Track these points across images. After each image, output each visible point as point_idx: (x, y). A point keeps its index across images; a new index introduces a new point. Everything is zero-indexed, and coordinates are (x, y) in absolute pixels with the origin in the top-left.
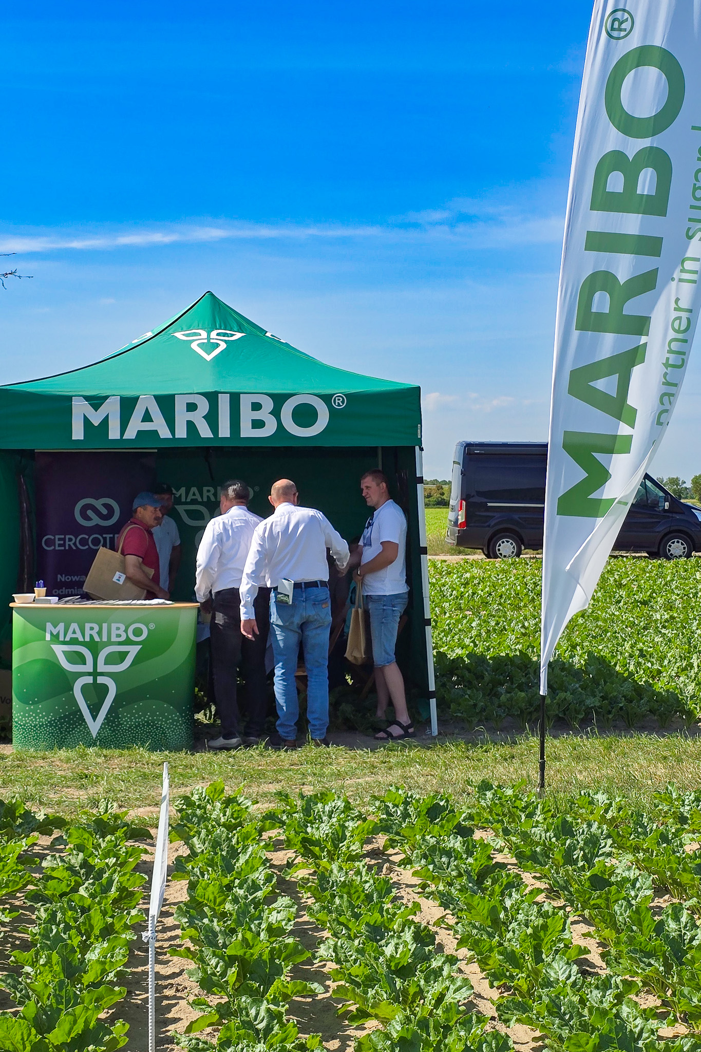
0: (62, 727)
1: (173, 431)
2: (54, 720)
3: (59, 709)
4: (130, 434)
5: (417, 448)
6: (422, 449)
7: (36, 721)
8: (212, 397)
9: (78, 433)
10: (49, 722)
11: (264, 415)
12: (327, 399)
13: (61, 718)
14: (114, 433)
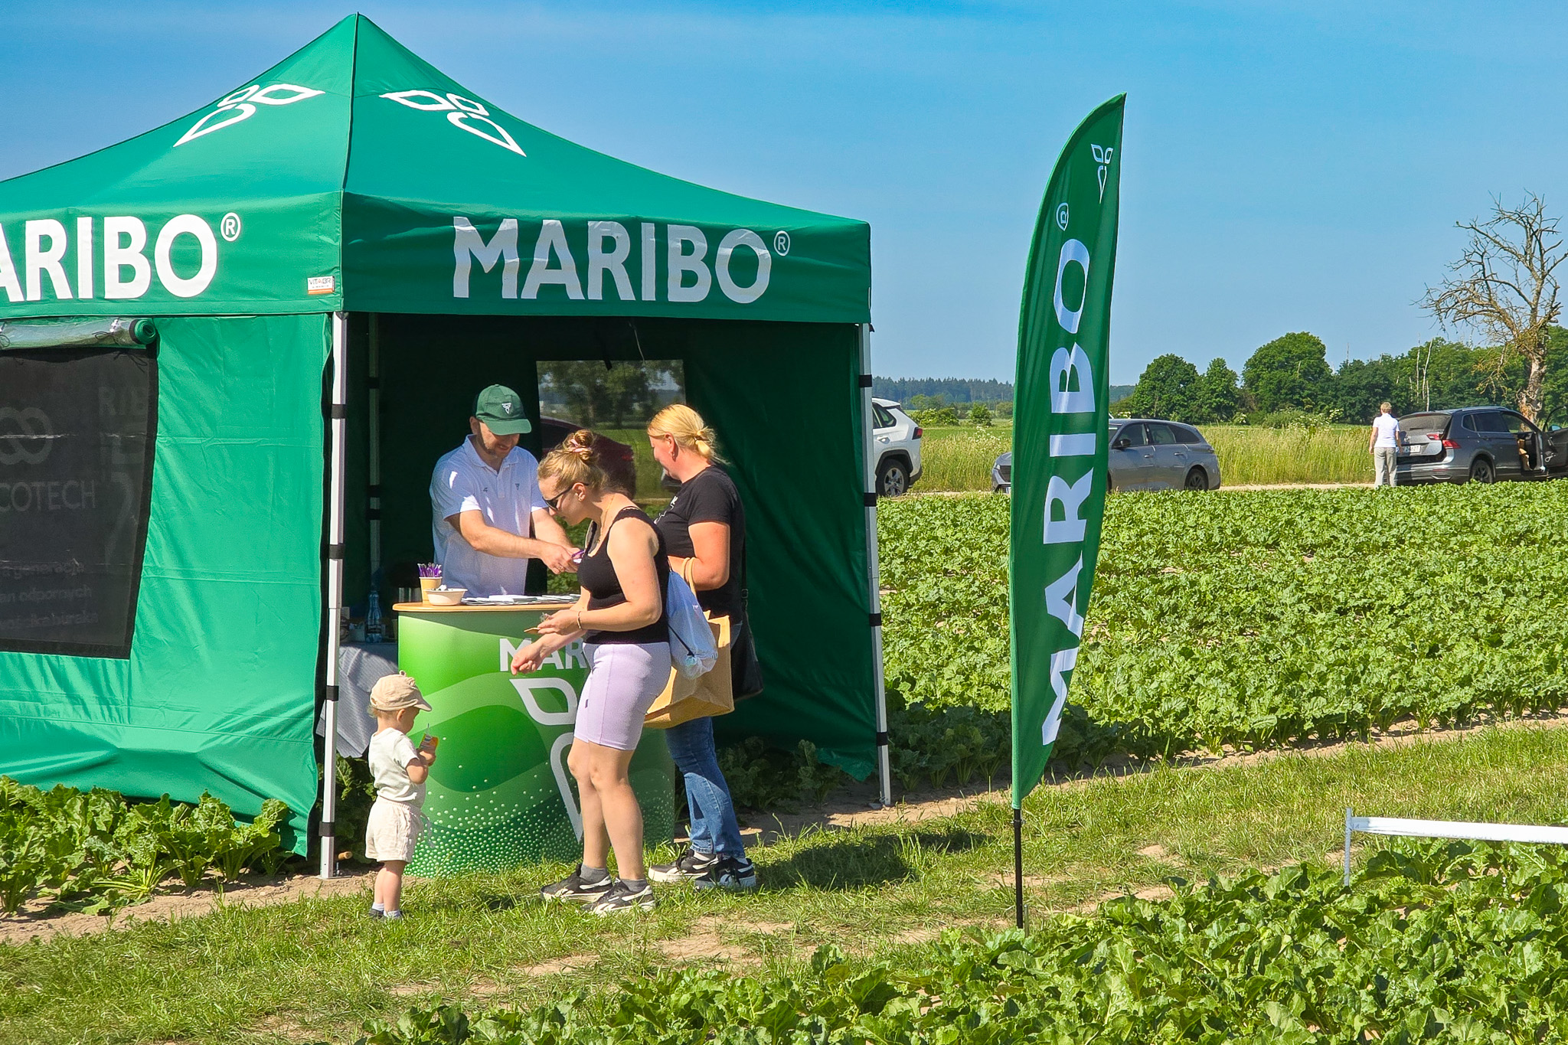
0: (534, 828)
1: (585, 288)
2: (521, 817)
3: (528, 795)
4: (530, 293)
5: (866, 326)
6: (872, 329)
7: (487, 820)
8: (633, 227)
9: (461, 288)
10: (512, 820)
11: (695, 263)
12: (768, 237)
13: (532, 811)
14: (509, 291)
